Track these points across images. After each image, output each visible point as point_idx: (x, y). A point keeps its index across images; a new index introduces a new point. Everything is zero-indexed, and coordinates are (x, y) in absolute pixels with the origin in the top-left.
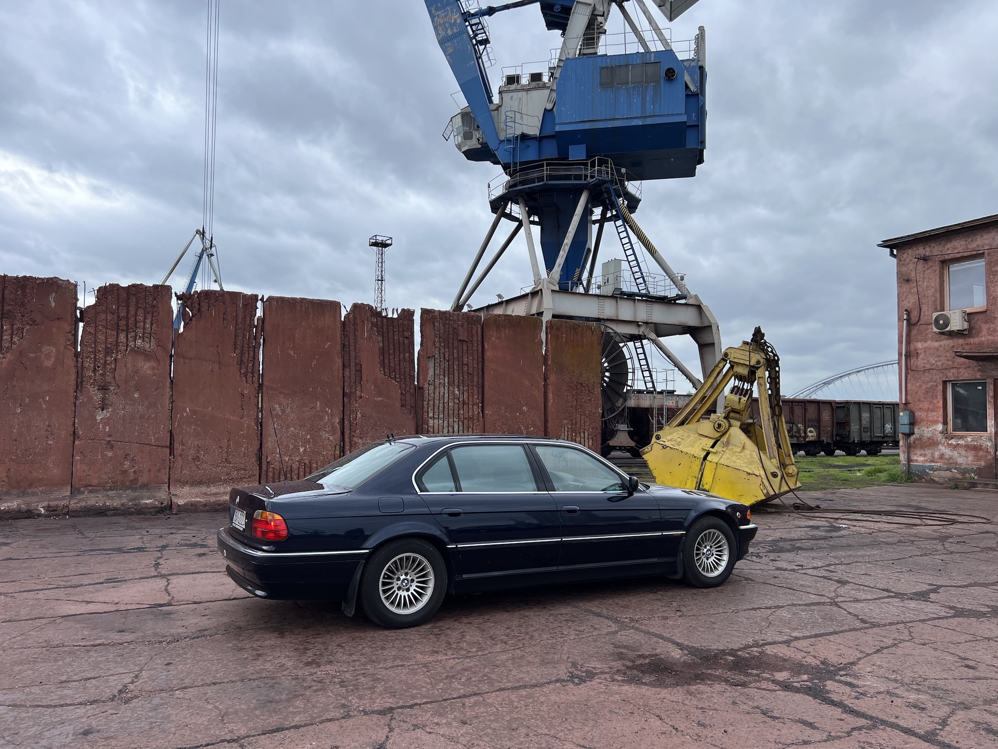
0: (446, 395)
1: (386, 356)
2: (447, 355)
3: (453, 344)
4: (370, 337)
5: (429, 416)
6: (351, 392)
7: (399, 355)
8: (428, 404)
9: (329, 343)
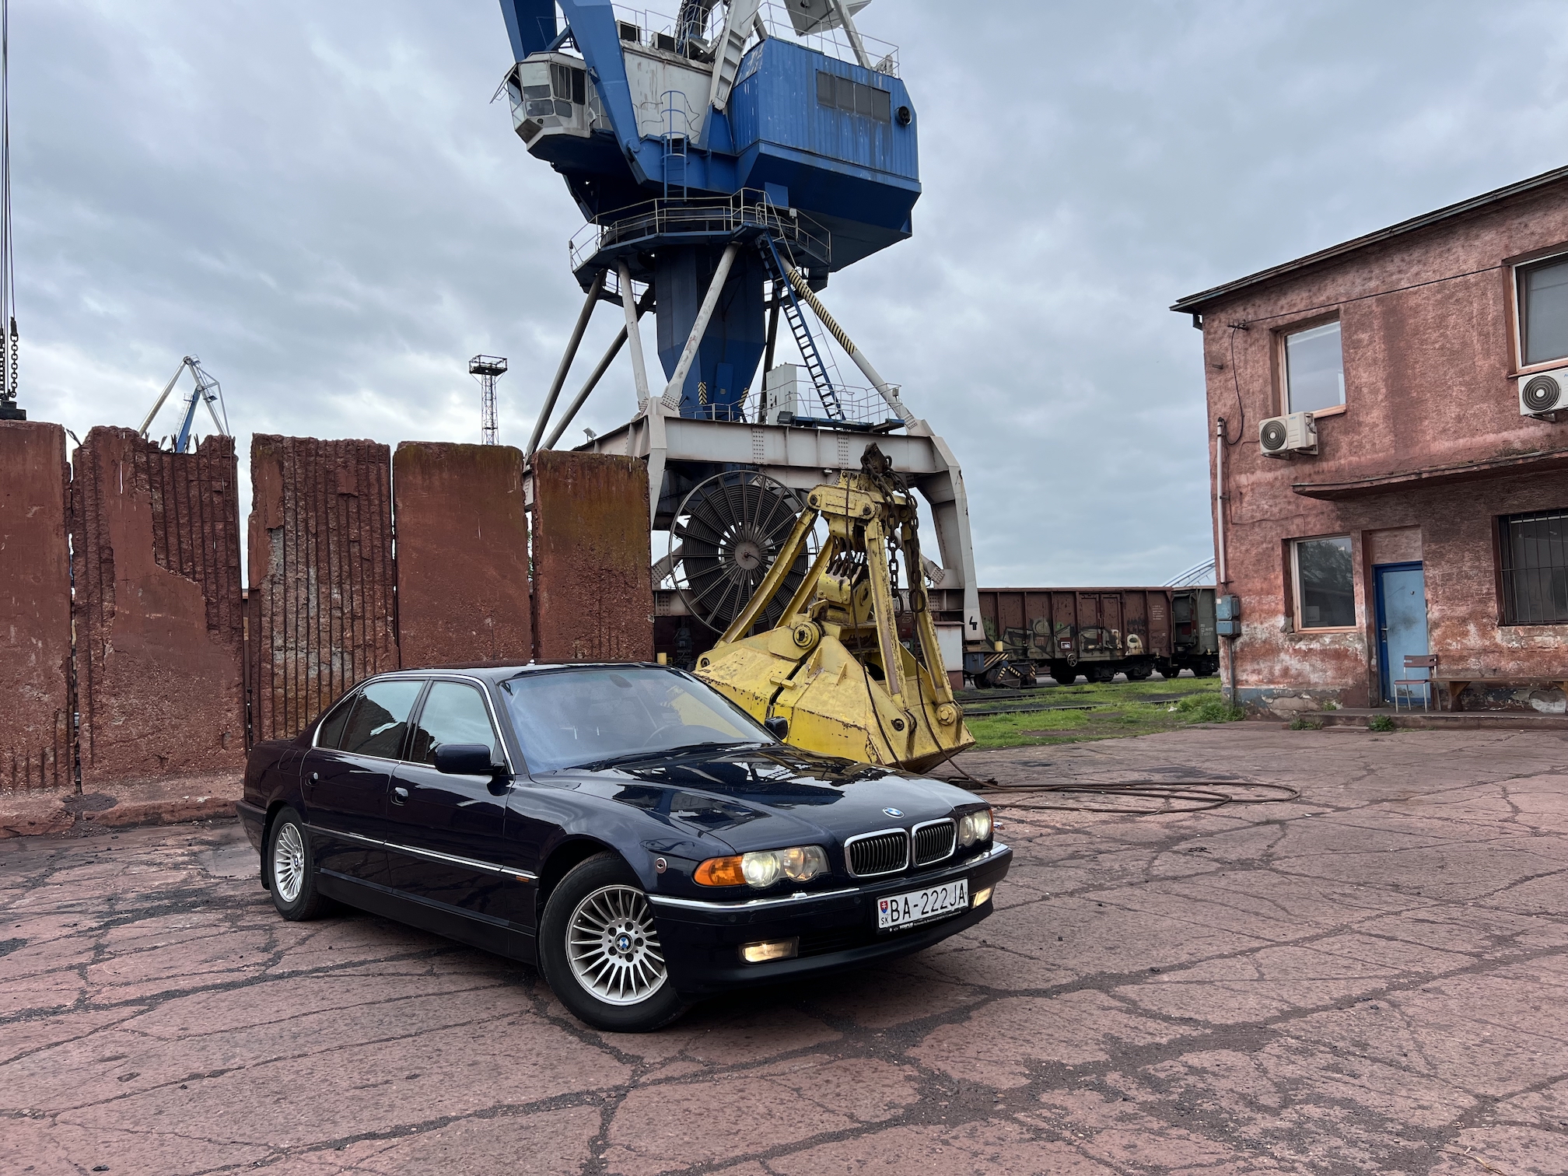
0: (313, 603)
1: (172, 529)
2: (312, 523)
3: (326, 502)
4: (130, 493)
5: (275, 644)
6: (89, 605)
7: (202, 527)
8: (272, 621)
9: (35, 509)
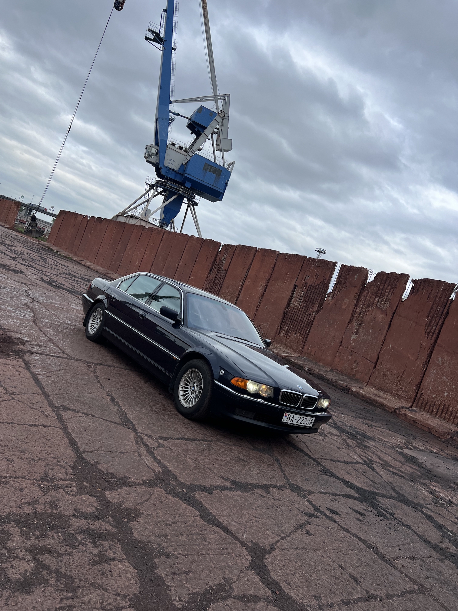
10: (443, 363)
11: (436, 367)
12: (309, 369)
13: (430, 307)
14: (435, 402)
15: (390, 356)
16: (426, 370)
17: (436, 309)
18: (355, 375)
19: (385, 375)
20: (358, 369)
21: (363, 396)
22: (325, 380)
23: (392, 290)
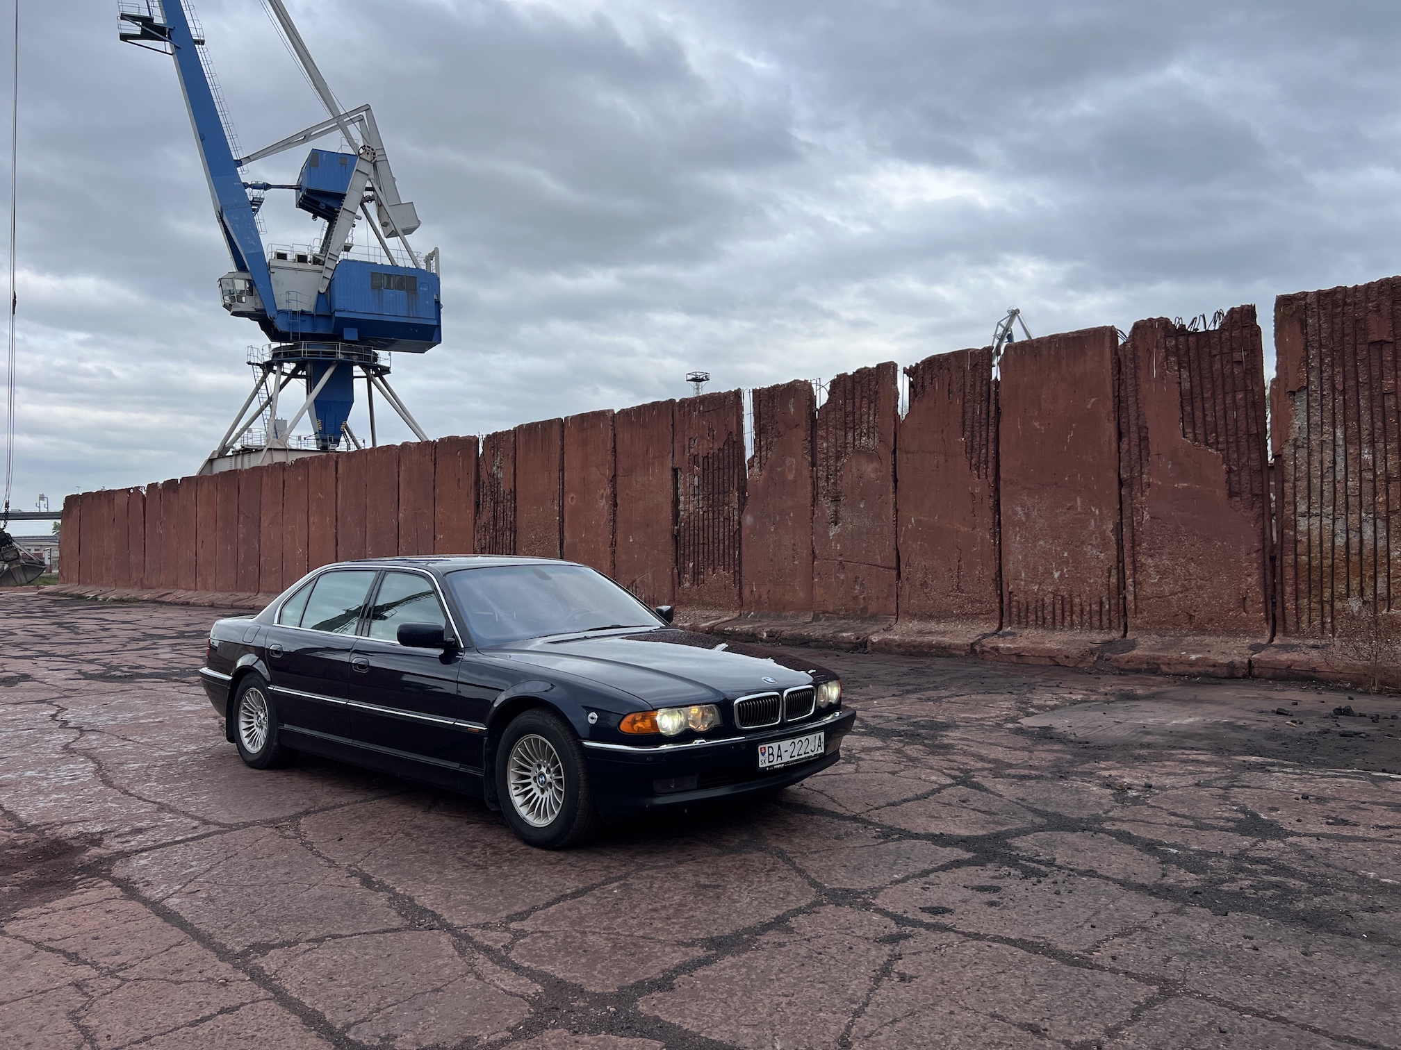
0: (1340, 465)
1: (1198, 404)
2: (1339, 379)
3: (1355, 354)
4: (1162, 376)
5: (1299, 510)
6: (1132, 478)
7: (1224, 399)
8: (1295, 487)
9: (1093, 400)
10: (1027, 515)
11: (1018, 529)
12: (770, 634)
13: (961, 411)
14: (1043, 600)
15: (919, 543)
16: (1000, 543)
17: (974, 412)
18: (866, 608)
19: (924, 584)
20: (868, 594)
21: (899, 646)
22: (812, 644)
23: (873, 405)
